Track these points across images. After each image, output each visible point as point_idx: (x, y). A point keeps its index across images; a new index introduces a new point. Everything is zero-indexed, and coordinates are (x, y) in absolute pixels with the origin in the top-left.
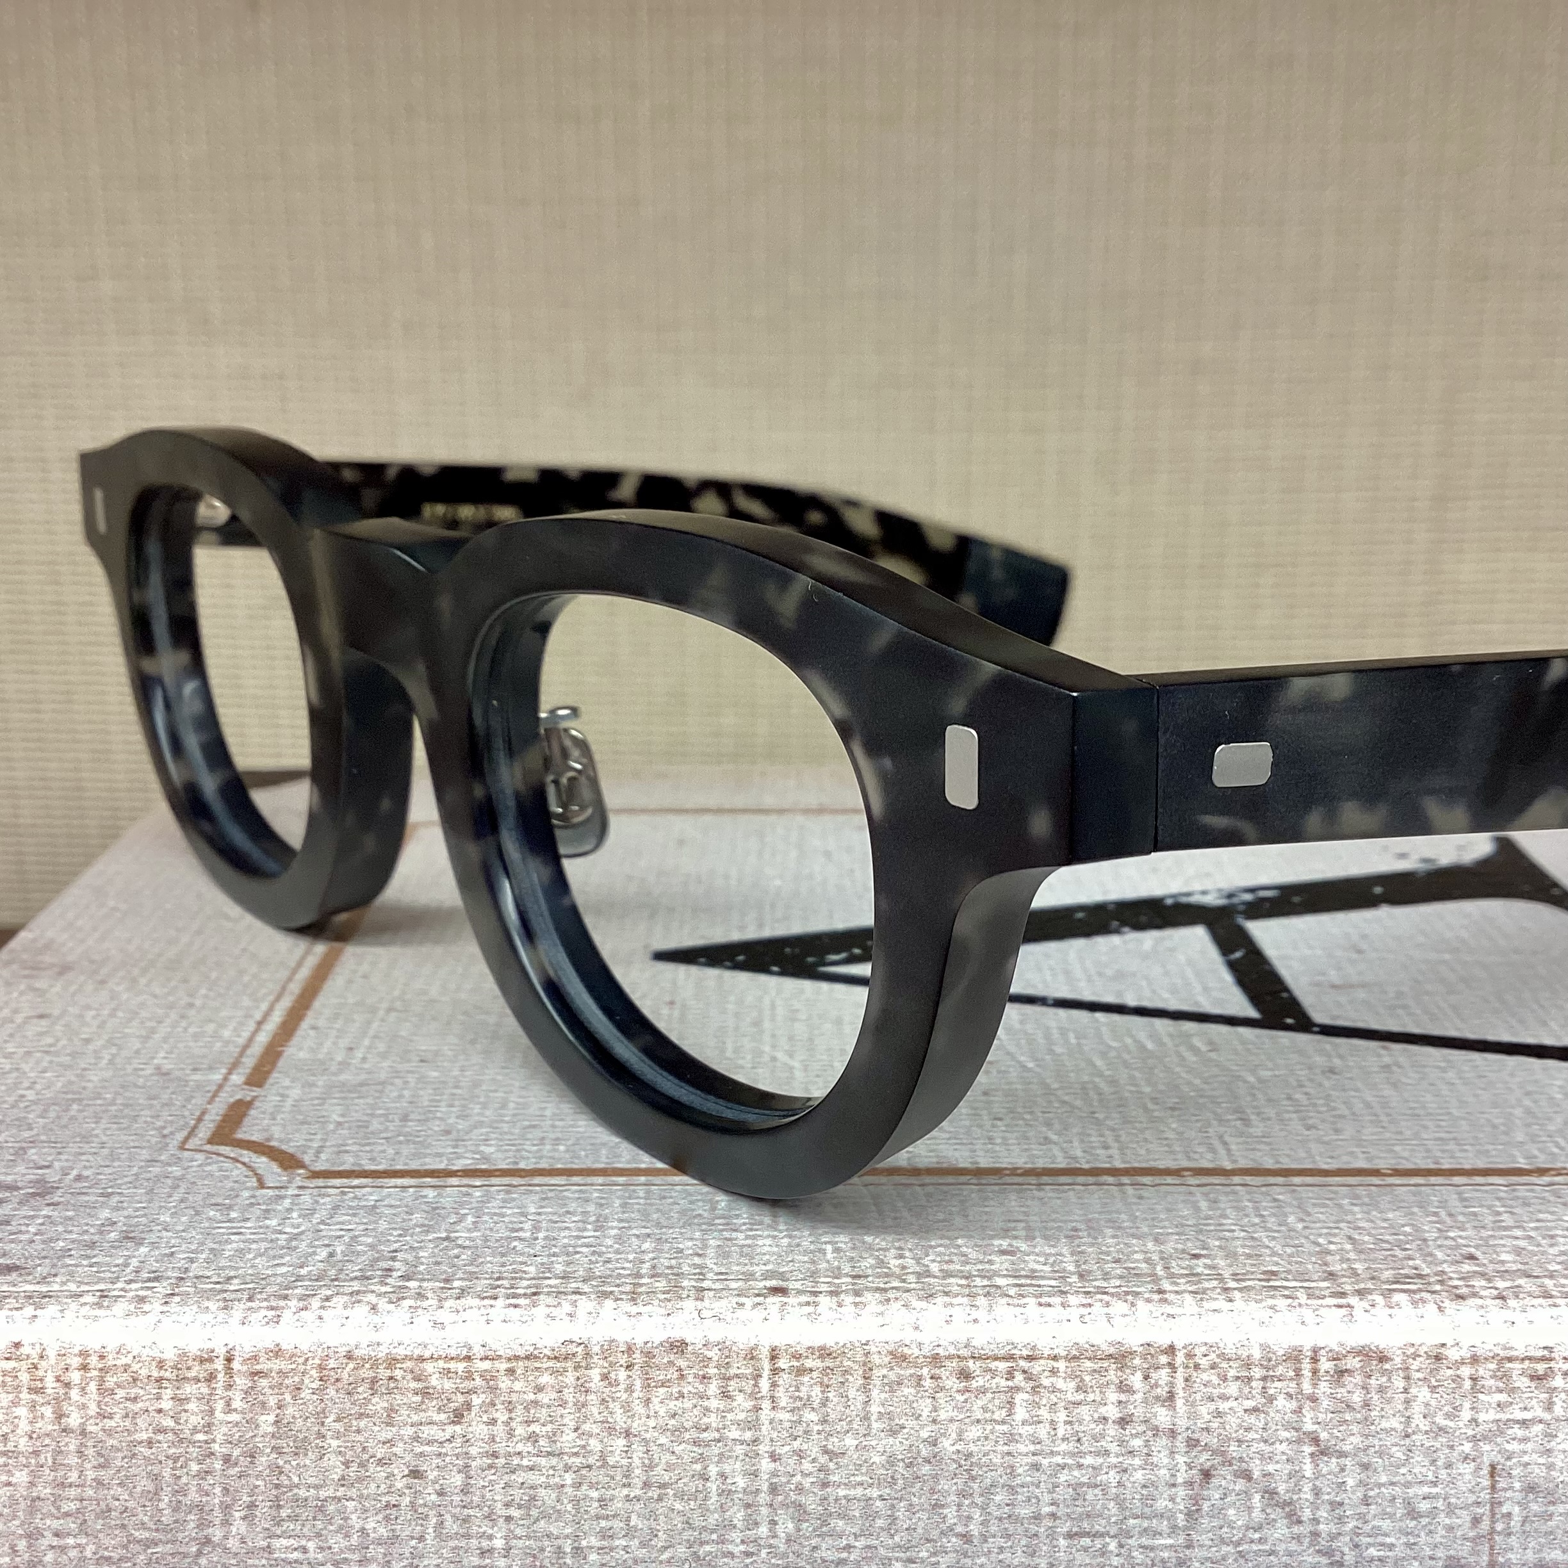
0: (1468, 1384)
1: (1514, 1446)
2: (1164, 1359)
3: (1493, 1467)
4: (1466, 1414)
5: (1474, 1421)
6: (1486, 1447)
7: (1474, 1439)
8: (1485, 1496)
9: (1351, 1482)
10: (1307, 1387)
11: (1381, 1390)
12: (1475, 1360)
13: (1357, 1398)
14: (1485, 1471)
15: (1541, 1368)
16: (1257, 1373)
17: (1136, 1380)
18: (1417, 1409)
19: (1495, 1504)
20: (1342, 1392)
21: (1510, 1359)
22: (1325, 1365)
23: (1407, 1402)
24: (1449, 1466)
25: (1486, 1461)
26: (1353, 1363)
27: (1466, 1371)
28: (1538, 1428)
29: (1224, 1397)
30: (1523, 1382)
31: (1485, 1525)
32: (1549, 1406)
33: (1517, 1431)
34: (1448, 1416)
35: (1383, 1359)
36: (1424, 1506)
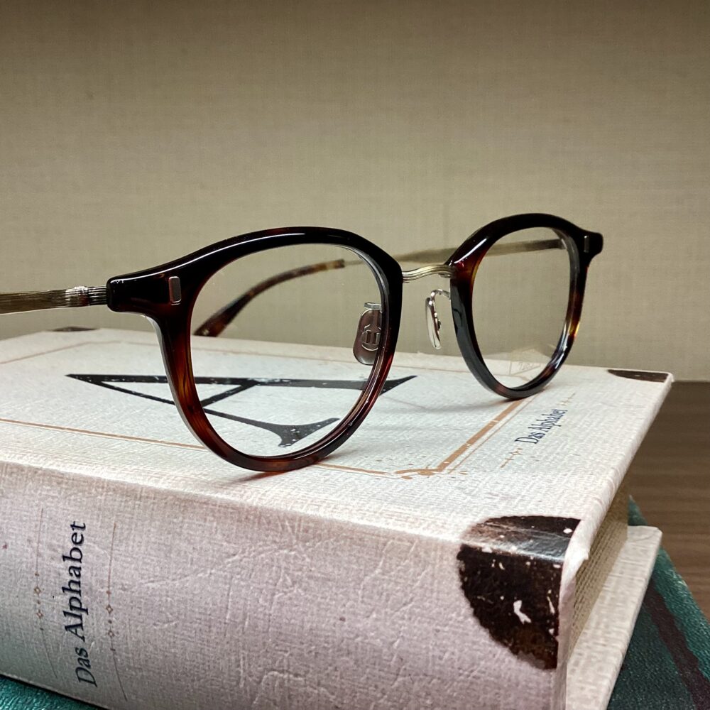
0: (41, 482)
1: (48, 504)
3: (42, 510)
4: (39, 492)
5: (40, 495)
6: (42, 503)
7: (40, 500)
8: (39, 518)
9: (8, 507)
10: (3, 476)
11: (20, 480)
12: (44, 475)
13: (14, 481)
14: (41, 510)
15: (60, 480)
18: (28, 487)
19: (41, 522)
20: (11, 479)
21: (53, 476)
22: (9, 470)
23: (26, 485)
24: (32, 507)
25: (41, 507)
26: (15, 470)
27: (41, 478)
28: (56, 499)
30: (54, 484)
31: (38, 528)
32: (60, 493)
33: (50, 499)
34: (34, 491)
35: (22, 470)
36: (25, 518)
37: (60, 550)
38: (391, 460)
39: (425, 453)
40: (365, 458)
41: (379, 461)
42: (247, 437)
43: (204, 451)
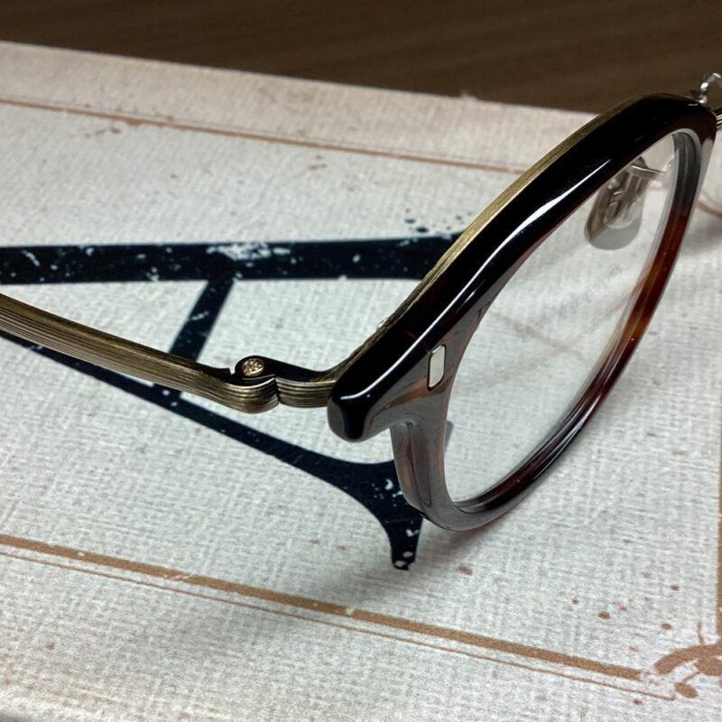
38: (624, 609)
39: (668, 568)
40: (575, 607)
41: (604, 615)
42: (320, 531)
43: (271, 608)
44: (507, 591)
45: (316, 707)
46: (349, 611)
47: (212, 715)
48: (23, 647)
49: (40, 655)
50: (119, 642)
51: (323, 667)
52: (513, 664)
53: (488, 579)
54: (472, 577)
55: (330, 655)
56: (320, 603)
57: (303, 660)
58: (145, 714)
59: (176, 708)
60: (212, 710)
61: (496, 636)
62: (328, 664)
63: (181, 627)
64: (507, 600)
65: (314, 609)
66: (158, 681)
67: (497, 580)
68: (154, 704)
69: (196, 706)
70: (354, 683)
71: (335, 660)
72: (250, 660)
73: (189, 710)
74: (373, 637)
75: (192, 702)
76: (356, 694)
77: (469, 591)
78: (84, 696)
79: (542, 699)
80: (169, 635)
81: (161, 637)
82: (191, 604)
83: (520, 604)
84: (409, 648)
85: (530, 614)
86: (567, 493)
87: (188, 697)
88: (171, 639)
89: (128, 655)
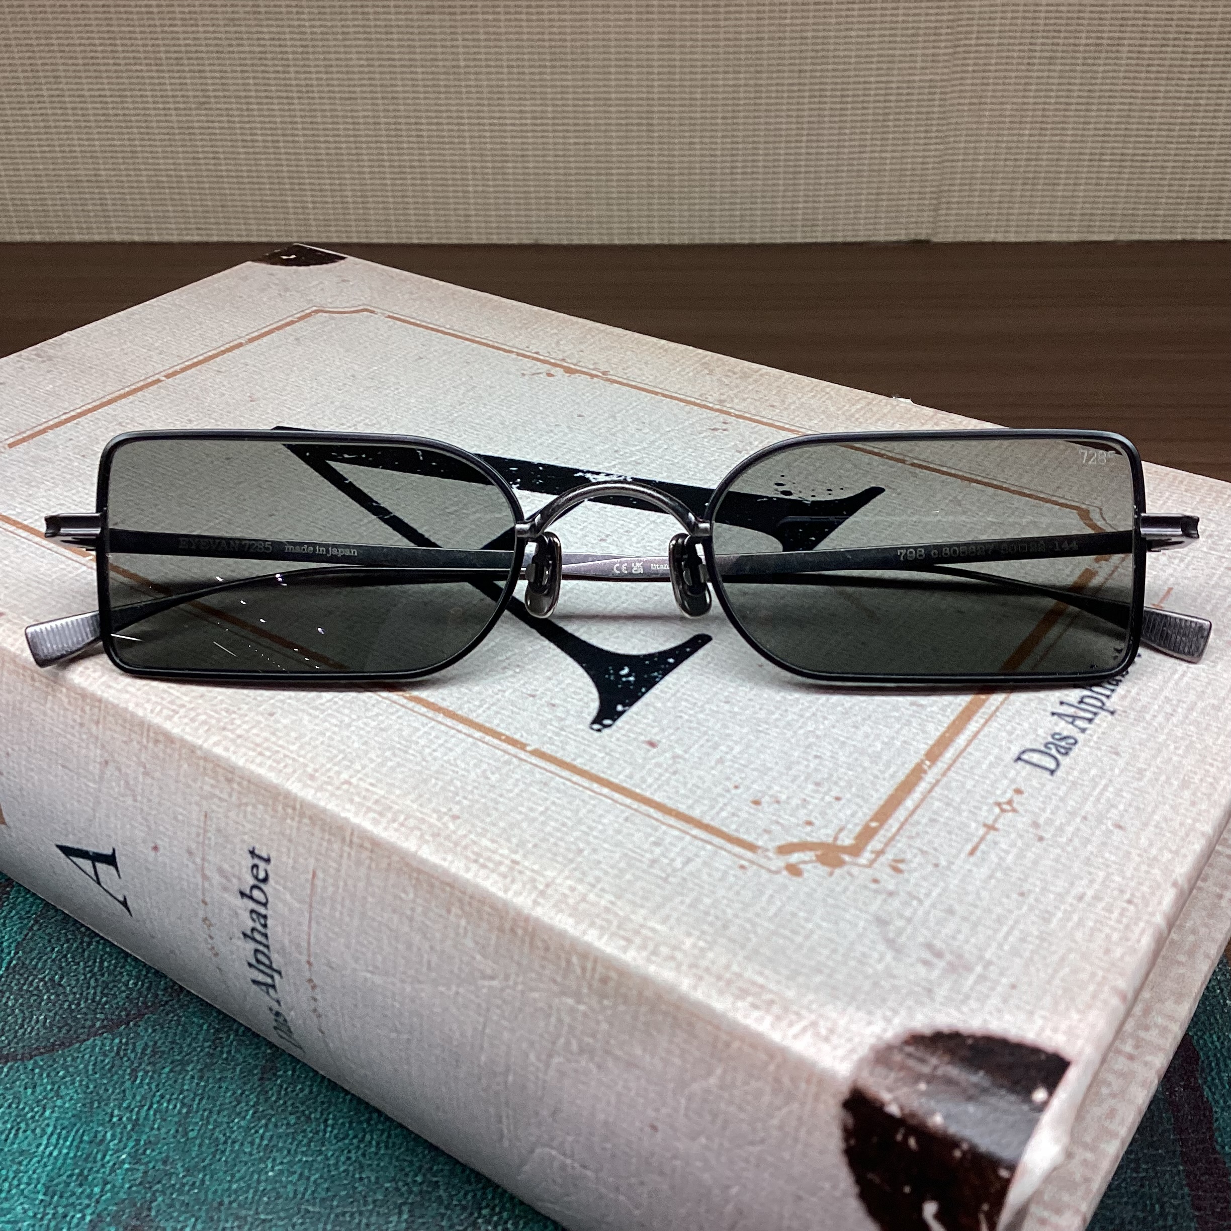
0: (201, 770)
1: (214, 807)
2: (97, 704)
3: (206, 813)
4: (199, 784)
5: (201, 789)
6: (204, 803)
7: (201, 796)
9: (155, 792)
11: (170, 756)
12: (205, 759)
13: (161, 755)
14: (203, 813)
15: (230, 776)
16: (128, 726)
17: (87, 708)
18: (182, 770)
19: (206, 831)
20: (156, 750)
21: (219, 766)
22: (152, 734)
23: (179, 766)
24: (190, 804)
25: (204, 809)
26: (161, 738)
27: (201, 763)
28: (225, 804)
29: (115, 731)
30: (222, 779)
31: (201, 839)
32: (230, 795)
33: (216, 800)
34: (192, 780)
35: (172, 742)
36: (180, 817)
37: (235, 881)
38: (778, 802)
39: (842, 783)
40: (734, 791)
41: (757, 803)
42: (541, 690)
43: (464, 731)
44: (679, 766)
45: (458, 803)
46: (529, 748)
47: (371, 788)
48: (250, 710)
49: (260, 718)
50: (326, 724)
51: (482, 780)
52: (649, 816)
53: (668, 755)
54: (655, 750)
55: (493, 773)
56: (507, 737)
57: (468, 771)
58: (317, 774)
59: (345, 776)
60: (372, 784)
61: (648, 794)
62: (487, 778)
63: (382, 726)
64: (675, 773)
65: (500, 740)
66: (341, 756)
67: (675, 757)
68: (329, 770)
69: (361, 779)
70: (501, 796)
71: (494, 778)
72: (424, 760)
73: (354, 781)
74: (537, 769)
75: (359, 775)
76: (497, 803)
77: (644, 759)
78: (278, 752)
79: (656, 844)
80: (368, 729)
81: (363, 729)
82: (400, 713)
83: (684, 777)
84: (564, 784)
85: (689, 786)
86: (786, 711)
87: (359, 772)
88: (369, 732)
89: (328, 734)
